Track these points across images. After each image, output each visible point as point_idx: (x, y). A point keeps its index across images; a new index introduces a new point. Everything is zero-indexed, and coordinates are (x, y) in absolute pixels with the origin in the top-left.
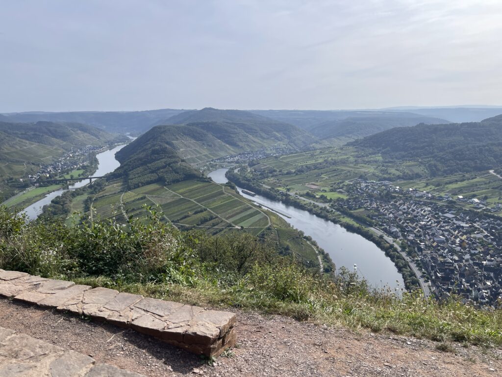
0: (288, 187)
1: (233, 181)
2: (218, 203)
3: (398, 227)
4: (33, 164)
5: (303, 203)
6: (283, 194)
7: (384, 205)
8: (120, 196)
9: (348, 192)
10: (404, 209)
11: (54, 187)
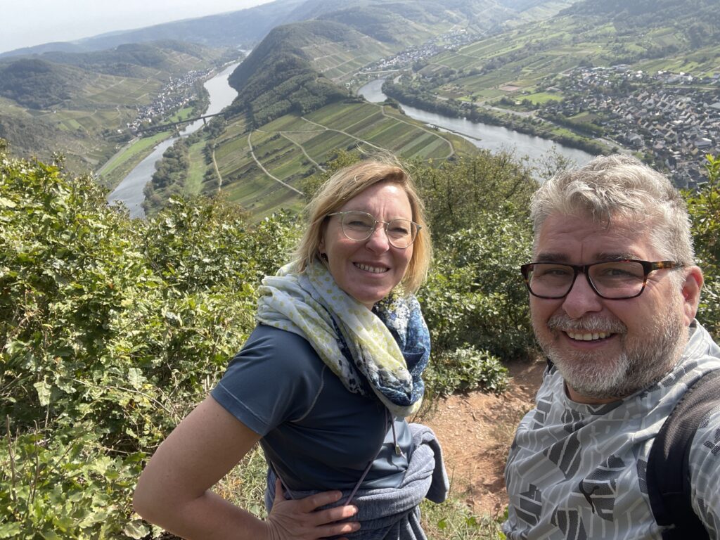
0: (473, 95)
1: (395, 96)
2: (378, 132)
3: (639, 132)
4: (128, 107)
5: (497, 116)
6: (467, 107)
7: (618, 103)
8: (247, 138)
9: (563, 89)
10: (650, 104)
11: (162, 135)
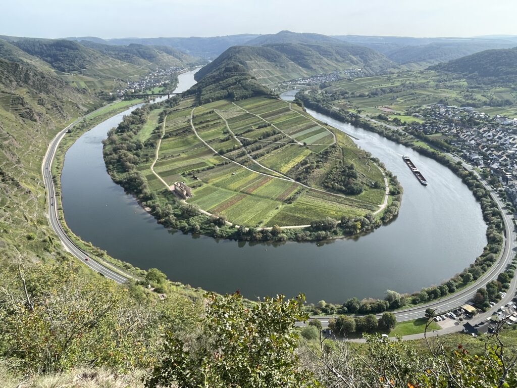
0: (359, 109)
1: (302, 101)
2: (283, 119)
3: (480, 154)
4: (122, 80)
5: (374, 125)
6: (352, 116)
7: (465, 131)
8: (191, 111)
9: (425, 116)
10: (489, 136)
11: (137, 101)
